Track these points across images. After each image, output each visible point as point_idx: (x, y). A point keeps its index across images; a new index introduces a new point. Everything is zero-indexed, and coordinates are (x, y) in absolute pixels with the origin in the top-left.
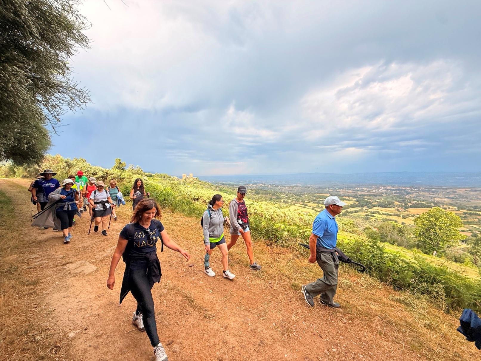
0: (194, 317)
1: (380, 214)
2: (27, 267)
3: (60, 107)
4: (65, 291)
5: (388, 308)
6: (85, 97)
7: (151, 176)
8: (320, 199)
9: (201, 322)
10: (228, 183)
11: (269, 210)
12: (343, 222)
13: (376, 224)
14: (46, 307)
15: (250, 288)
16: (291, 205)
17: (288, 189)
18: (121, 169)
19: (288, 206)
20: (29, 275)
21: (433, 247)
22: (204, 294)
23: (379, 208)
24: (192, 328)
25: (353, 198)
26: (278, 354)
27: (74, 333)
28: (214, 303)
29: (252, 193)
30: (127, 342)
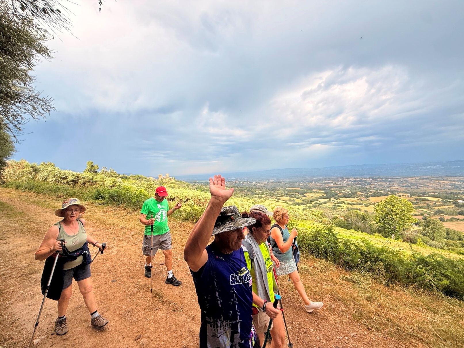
0: (162, 312)
1: (345, 204)
3: (22, 116)
4: (30, 299)
5: (338, 287)
6: (49, 105)
7: (126, 178)
8: (292, 193)
9: (169, 316)
10: (204, 182)
12: (314, 213)
13: (343, 214)
14: (9, 317)
16: (265, 200)
17: (262, 185)
18: (93, 172)
19: (263, 200)
21: (391, 231)
22: (174, 290)
23: (345, 199)
24: (160, 322)
25: (322, 191)
27: (40, 339)
28: (183, 297)
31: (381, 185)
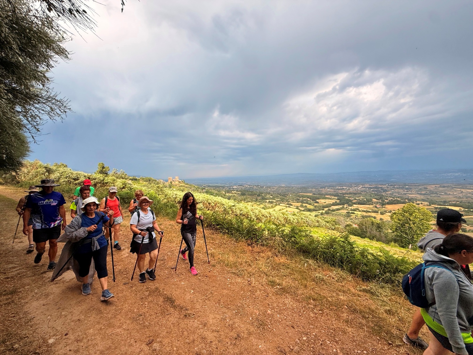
0: (174, 317)
1: (360, 211)
2: (4, 277)
3: (40, 117)
4: (44, 299)
5: (355, 298)
6: (65, 106)
7: (136, 180)
8: (304, 199)
9: (181, 321)
10: (214, 185)
11: (254, 211)
12: (326, 220)
13: (356, 221)
14: (24, 315)
15: (229, 286)
16: (276, 205)
17: (273, 190)
18: (104, 174)
19: (274, 206)
20: (6, 285)
21: (408, 240)
22: (185, 295)
23: (359, 206)
24: (172, 327)
25: (335, 197)
26: (253, 346)
27: (54, 339)
28: (194, 302)
29: (238, 194)
30: (108, 345)
31: (398, 192)
